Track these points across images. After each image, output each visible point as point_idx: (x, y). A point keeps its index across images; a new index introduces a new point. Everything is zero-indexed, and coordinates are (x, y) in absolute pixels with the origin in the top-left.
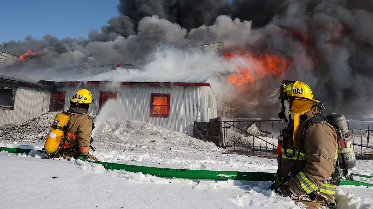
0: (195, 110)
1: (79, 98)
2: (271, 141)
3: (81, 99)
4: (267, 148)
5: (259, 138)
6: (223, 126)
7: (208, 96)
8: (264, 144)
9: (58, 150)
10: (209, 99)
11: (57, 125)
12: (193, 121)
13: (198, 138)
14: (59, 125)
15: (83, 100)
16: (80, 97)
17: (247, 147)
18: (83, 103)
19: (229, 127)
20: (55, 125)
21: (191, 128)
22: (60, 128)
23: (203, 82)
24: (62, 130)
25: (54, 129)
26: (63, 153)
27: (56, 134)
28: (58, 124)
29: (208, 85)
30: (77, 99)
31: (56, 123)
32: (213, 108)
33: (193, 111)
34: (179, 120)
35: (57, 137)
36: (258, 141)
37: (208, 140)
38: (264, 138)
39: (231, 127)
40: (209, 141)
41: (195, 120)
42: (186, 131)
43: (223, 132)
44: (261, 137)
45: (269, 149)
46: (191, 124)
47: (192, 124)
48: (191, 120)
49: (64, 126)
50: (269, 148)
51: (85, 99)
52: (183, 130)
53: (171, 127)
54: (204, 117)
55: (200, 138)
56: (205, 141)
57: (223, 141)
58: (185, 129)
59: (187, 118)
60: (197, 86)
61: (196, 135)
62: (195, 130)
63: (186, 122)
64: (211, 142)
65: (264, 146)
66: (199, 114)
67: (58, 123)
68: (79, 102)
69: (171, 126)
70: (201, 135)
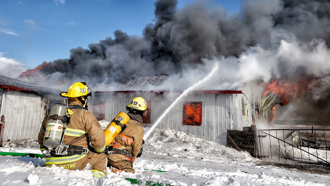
0: (227, 117)
1: (134, 104)
2: (315, 152)
3: (136, 105)
4: (310, 160)
5: (300, 149)
6: (258, 135)
7: (242, 103)
8: (306, 155)
10: (242, 106)
12: (225, 129)
13: (232, 146)
14: (121, 122)
15: (137, 106)
16: (136, 103)
17: (286, 158)
18: (137, 109)
19: (264, 137)
21: (224, 136)
22: (120, 125)
23: (235, 90)
24: (121, 128)
28: (121, 120)
29: (240, 92)
30: (132, 105)
31: (119, 119)
32: (248, 116)
33: (225, 118)
34: (212, 128)
35: (115, 133)
36: (299, 152)
37: (242, 149)
38: (306, 149)
39: (266, 136)
40: (244, 151)
41: (228, 128)
42: (219, 139)
43: (258, 140)
44: (302, 148)
45: (312, 162)
46: (223, 132)
47: (225, 132)
48: (223, 128)
50: (312, 160)
51: (140, 106)
52: (216, 138)
53: (204, 136)
54: (238, 125)
55: (234, 147)
56: (238, 150)
57: (259, 150)
58: (218, 137)
59: (219, 126)
60: (229, 93)
61: (229, 144)
62: (228, 139)
63: (219, 131)
64: (246, 152)
65: (307, 158)
66: (232, 122)
68: (134, 108)
69: (204, 134)
70: (235, 143)
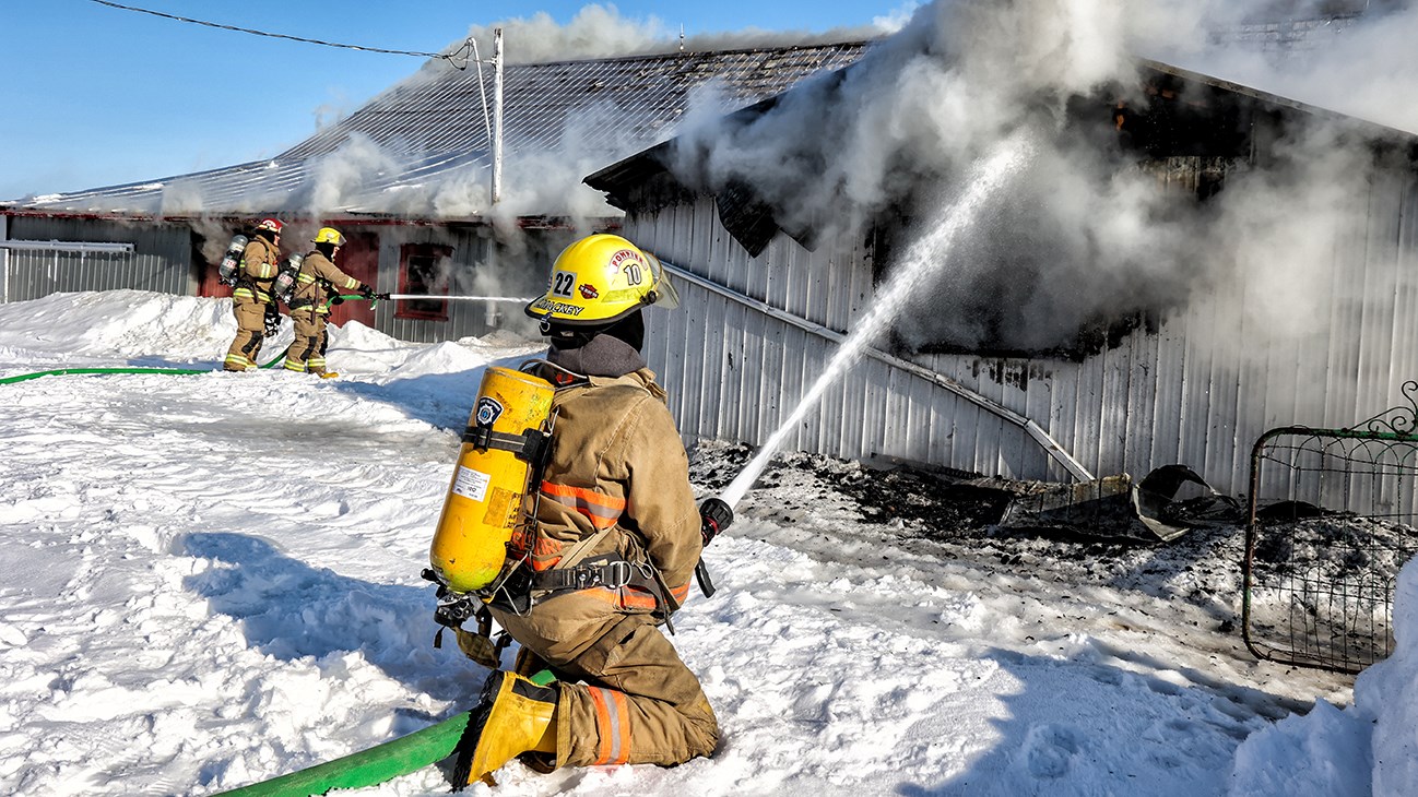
3: (566, 292)
9: (502, 575)
11: (490, 426)
14: (501, 426)
16: (565, 284)
20: (480, 424)
22: (505, 443)
24: (518, 456)
25: (475, 448)
26: (533, 593)
27: (487, 477)
28: (494, 419)
31: (485, 414)
35: (496, 494)
49: (528, 432)
51: (589, 292)
67: (497, 413)
